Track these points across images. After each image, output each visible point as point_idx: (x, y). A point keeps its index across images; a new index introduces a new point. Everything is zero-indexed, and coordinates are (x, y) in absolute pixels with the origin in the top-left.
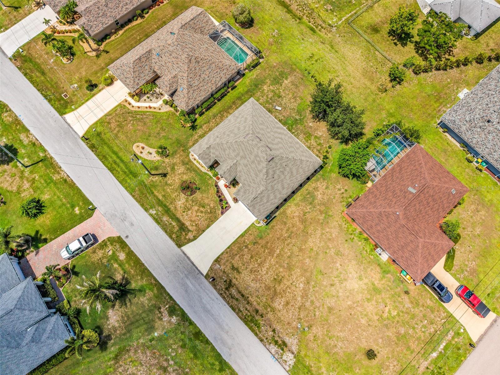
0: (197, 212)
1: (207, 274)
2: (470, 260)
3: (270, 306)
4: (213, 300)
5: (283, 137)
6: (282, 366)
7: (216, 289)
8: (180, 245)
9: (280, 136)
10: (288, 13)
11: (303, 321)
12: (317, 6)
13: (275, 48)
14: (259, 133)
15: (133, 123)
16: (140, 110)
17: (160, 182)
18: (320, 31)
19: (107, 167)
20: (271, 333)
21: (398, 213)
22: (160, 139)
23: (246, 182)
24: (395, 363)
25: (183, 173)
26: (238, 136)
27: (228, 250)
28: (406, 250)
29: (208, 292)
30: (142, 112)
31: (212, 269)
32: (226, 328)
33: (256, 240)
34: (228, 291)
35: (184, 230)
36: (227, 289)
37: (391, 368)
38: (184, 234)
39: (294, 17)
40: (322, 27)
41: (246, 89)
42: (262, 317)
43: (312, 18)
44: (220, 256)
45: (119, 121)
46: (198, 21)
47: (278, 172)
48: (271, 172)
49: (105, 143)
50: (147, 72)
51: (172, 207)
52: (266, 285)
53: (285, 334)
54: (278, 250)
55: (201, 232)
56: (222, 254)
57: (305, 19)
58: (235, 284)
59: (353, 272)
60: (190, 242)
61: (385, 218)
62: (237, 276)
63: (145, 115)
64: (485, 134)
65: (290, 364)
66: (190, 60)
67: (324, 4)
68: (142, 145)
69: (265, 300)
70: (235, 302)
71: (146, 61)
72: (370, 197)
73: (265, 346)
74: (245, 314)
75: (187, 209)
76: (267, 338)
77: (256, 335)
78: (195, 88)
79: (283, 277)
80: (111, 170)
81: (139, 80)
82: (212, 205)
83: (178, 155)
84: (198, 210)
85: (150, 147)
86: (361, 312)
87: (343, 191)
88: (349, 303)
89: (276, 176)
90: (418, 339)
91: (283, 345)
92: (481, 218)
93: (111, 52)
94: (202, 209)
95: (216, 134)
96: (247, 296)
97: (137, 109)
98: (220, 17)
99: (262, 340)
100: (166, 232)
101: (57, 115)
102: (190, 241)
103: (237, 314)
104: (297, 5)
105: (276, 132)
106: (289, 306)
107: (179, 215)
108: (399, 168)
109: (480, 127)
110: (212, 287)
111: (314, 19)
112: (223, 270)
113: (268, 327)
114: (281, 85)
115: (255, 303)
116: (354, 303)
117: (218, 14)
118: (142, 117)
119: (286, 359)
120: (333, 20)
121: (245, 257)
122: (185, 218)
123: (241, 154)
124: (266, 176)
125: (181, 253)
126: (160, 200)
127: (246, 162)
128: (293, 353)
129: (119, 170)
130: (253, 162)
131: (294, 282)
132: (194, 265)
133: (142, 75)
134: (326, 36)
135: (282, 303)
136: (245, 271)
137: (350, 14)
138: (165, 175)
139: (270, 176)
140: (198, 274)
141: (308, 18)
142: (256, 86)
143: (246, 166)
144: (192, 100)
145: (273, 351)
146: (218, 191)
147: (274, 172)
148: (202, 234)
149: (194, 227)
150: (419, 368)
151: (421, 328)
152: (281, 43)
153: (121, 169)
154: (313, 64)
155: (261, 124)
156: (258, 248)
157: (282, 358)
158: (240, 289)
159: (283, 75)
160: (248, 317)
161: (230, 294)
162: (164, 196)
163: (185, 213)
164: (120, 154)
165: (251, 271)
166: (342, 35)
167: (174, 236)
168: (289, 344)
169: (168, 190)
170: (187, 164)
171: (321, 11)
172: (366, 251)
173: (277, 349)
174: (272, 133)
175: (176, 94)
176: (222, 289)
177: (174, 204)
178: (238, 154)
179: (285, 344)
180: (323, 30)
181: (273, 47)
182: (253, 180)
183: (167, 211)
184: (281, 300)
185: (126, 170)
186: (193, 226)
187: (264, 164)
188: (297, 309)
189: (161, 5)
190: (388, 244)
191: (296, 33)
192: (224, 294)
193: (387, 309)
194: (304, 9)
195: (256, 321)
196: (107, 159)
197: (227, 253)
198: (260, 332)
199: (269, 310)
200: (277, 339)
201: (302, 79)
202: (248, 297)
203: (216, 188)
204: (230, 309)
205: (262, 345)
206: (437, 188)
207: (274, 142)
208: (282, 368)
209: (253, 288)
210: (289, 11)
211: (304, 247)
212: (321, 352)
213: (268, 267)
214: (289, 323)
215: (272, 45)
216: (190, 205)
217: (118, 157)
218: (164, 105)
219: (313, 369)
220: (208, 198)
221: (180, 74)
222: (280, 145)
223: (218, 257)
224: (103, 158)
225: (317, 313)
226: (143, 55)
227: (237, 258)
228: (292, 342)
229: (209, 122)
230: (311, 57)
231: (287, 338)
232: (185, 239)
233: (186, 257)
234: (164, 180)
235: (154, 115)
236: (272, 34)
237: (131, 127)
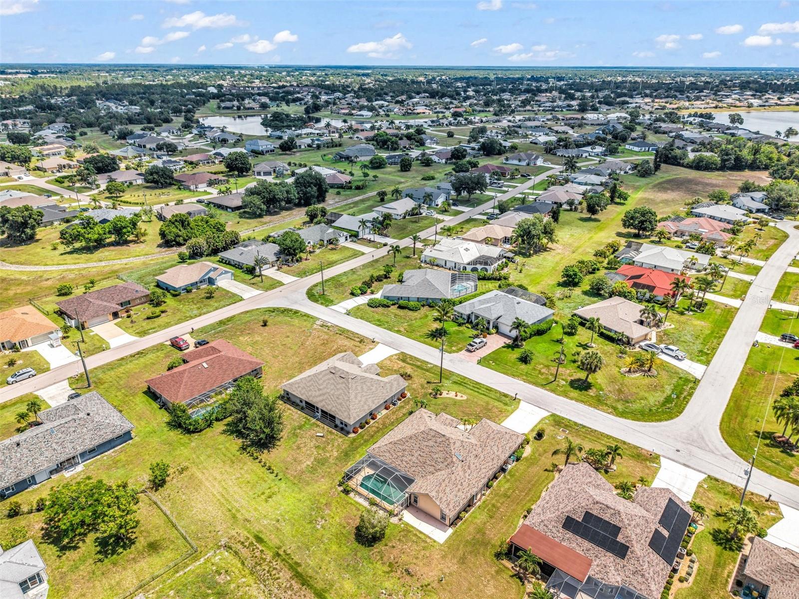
3: (331, 336)
8: (402, 353)
10: (296, 563)
12: (243, 580)
13: (321, 500)
15: (476, 412)
18: (247, 539)
20: (331, 329)
22: (443, 403)
25: (412, 384)
27: (364, 353)
35: (401, 359)
36: (363, 340)
39: (286, 557)
40: (243, 543)
42: (336, 333)
43: (256, 557)
44: (370, 350)
45: (491, 412)
49: (496, 399)
51: (415, 368)
52: (334, 342)
54: (324, 355)
57: (269, 556)
62: (356, 344)
65: (318, 321)
67: (229, 582)
68: (459, 398)
69: (335, 338)
70: (356, 336)
72: (242, 369)
73: (334, 324)
74: (349, 333)
75: (403, 368)
76: (333, 327)
77: (340, 327)
80: (478, 383)
83: (420, 394)
84: (393, 368)
85: (450, 398)
91: (323, 326)
98: (408, 531)
99: (337, 326)
100: (415, 357)
101: (559, 414)
102: (395, 355)
103: (354, 332)
104: (278, 578)
106: (317, 336)
107: (408, 365)
111: (253, 557)
112: (367, 346)
114: (315, 459)
115: (342, 337)
117: (414, 538)
118: (469, 417)
119: (321, 322)
120: (223, 558)
122: (402, 364)
125: (399, 350)
126: (427, 371)
128: (316, 324)
129: (472, 384)
131: (313, 344)
132: (388, 346)
134: (239, 531)
136: (350, 346)
137: (187, 570)
140: (385, 343)
141: (264, 557)
145: (329, 323)
148: (387, 358)
152: (312, 509)
153: (470, 386)
154: (269, 488)
157: (324, 322)
158: (353, 340)
159: (313, 470)
161: (360, 338)
162: (425, 373)
166: (214, 534)
167: (408, 356)
169: (422, 376)
171: (237, 571)
174: (328, 391)
176: (366, 339)
180: (242, 540)
181: (324, 502)
183: (418, 367)
184: (323, 338)
185: (464, 384)
186: (395, 361)
188: (312, 336)
191: (287, 528)
194: (268, 572)
195: (341, 332)
196: (487, 389)
200: (327, 327)
201: (287, 468)
202: (347, 338)
204: (359, 334)
207: (327, 381)
208: (323, 319)
209: (344, 341)
210: (294, 567)
212: (297, 325)
214: (318, 332)
215: (326, 504)
216: (401, 370)
217: (477, 392)
219: (304, 321)
222: (321, 382)
225: (298, 335)
227: (357, 350)
228: (316, 327)
230: (270, 497)
231: (319, 328)
232: (399, 356)
233: (395, 348)
234: (428, 380)
236: (326, 520)
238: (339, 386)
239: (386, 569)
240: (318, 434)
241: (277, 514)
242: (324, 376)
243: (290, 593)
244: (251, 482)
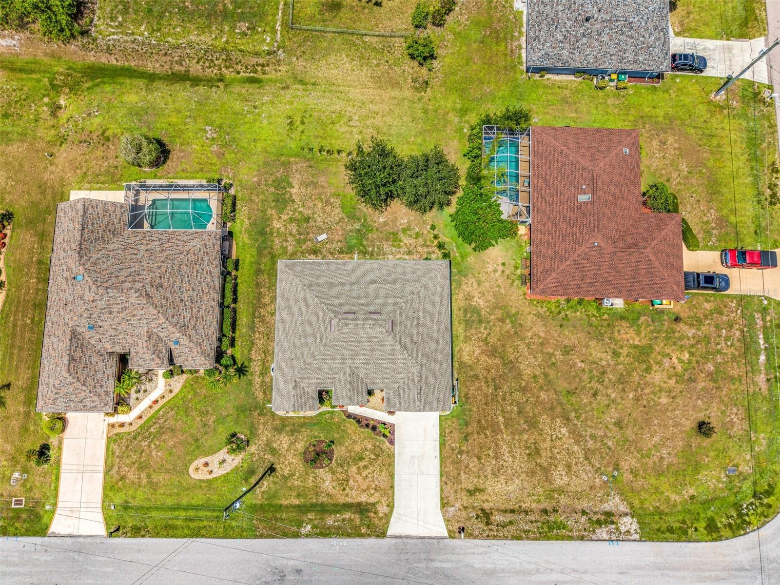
0: (360, 473)
1: (449, 531)
2: (706, 211)
3: (553, 491)
4: (486, 553)
5: (371, 276)
6: (629, 540)
7: (475, 537)
8: (382, 533)
9: (368, 279)
10: (197, 85)
11: (603, 468)
12: (224, 39)
13: (233, 155)
14: (341, 305)
15: (155, 445)
16: (145, 419)
17: (275, 483)
18: (264, 73)
19: (185, 536)
20: (583, 519)
21: (596, 244)
22: (215, 430)
23: (386, 381)
24: (734, 410)
25: (292, 443)
26: (319, 335)
27: (444, 479)
28: (641, 278)
29: (470, 551)
30: (150, 419)
31: (448, 521)
32: (532, 567)
33: (463, 433)
34: (492, 524)
35: (368, 511)
36: (487, 524)
37: (735, 420)
38: (372, 515)
39: (210, 84)
40: (263, 66)
41: (254, 251)
42: (557, 511)
43: (237, 64)
44: (441, 496)
45: (134, 463)
46: (93, 224)
47: (413, 331)
48: (406, 340)
49: (147, 509)
50: (101, 364)
51: (323, 499)
52: (527, 473)
53: (598, 503)
54: (500, 418)
55: (390, 492)
56: (442, 490)
57: (228, 74)
58: (491, 509)
59: (603, 355)
60: (391, 516)
61: (586, 263)
62: (484, 498)
63: (159, 419)
64: (596, 40)
65: (636, 530)
66: (147, 295)
67: (233, 28)
68: (200, 462)
69: (540, 490)
70: (511, 528)
71: (83, 352)
72: (544, 250)
73: (592, 540)
74: (536, 530)
75: (343, 483)
76: (585, 529)
77: (571, 538)
78: (193, 322)
79: (535, 443)
80: (196, 534)
81: (101, 386)
82: (369, 446)
83: (261, 427)
84: (359, 468)
85: (213, 454)
86: (653, 393)
87: (500, 268)
88: (631, 396)
89: (417, 339)
90: (734, 359)
91: (609, 518)
92: (675, 149)
93: (12, 379)
94: (362, 464)
95: (286, 356)
96: (518, 506)
97: (140, 422)
98: (112, 180)
99: (582, 538)
100: (349, 536)
101: (38, 540)
102: (388, 516)
103: (528, 538)
104: (198, 62)
105: (358, 279)
106: (574, 468)
107: (342, 500)
108: (541, 181)
109: (584, 35)
110: (470, 540)
111: (240, 62)
112: (462, 507)
113: (574, 515)
114: (293, 201)
115: (534, 505)
116: (636, 390)
117: (103, 179)
118: (158, 425)
119: (626, 529)
120: (266, 42)
121: (471, 465)
122: (354, 495)
123: (347, 353)
124: (405, 352)
125: (394, 541)
126: (299, 506)
127: (362, 358)
128: (626, 514)
129: (205, 523)
130: (372, 350)
131: (552, 435)
132: (424, 538)
133: (99, 376)
134: (279, 74)
135: (564, 473)
136: (488, 483)
137: (280, 12)
138: (272, 469)
139: (411, 346)
140: (438, 543)
141: (231, 70)
142: (262, 233)
143: (367, 362)
144: (205, 342)
145: (605, 536)
146: (358, 420)
147: (410, 335)
148: (393, 493)
149: (375, 495)
150: (760, 389)
151: (726, 344)
152: (234, 140)
153: (207, 517)
154: (303, 132)
155: (330, 288)
156: (474, 440)
157: (621, 533)
158: (503, 508)
159: (281, 185)
160: (542, 528)
161: (497, 526)
162: (298, 496)
163: (347, 489)
164: (185, 502)
165: (494, 474)
166: (298, 53)
167: (363, 531)
168: (614, 510)
169: (296, 483)
170: (284, 426)
171: (239, 41)
172: (594, 316)
173: (607, 529)
174: (355, 287)
175: (174, 355)
176: (483, 530)
177: (323, 493)
178: (343, 359)
179: (609, 514)
180: (267, 68)
181: (227, 156)
182: (394, 370)
183: (323, 509)
184: (559, 471)
185: (215, 514)
186: (372, 495)
187: (390, 340)
188: (585, 462)
189: (6, 240)
190: (615, 288)
191: (237, 106)
192: (492, 533)
193: (675, 360)
194: (212, 61)
195: (555, 523)
196: (174, 527)
197: (446, 483)
198: (571, 531)
199: (556, 496)
200: (595, 518)
201: (310, 167)
202: (520, 507)
203: (352, 420)
204: (515, 542)
205: (587, 542)
206: (607, 167)
207: (371, 297)
208: (632, 543)
209: (514, 491)
210: (196, 81)
211: (524, 384)
212: (653, 481)
213: (507, 450)
214: (591, 488)
215: (223, 155)
216: (342, 473)
217: (186, 509)
218: (172, 381)
219: (662, 508)
220: (355, 442)
221: (153, 324)
222: (382, 293)
223: (442, 499)
224: (168, 530)
225: (610, 444)
226: (70, 350)
227: (463, 476)
228: (615, 503)
229: (253, 344)
230: (291, 123)
231: (606, 505)
232: (380, 519)
233: (404, 540)
234: (277, 477)
235: (172, 406)
236: (207, 139)
237: (159, 454)
238: (343, 298)
239: (109, 133)
243: (176, 58)
244: (331, 126)
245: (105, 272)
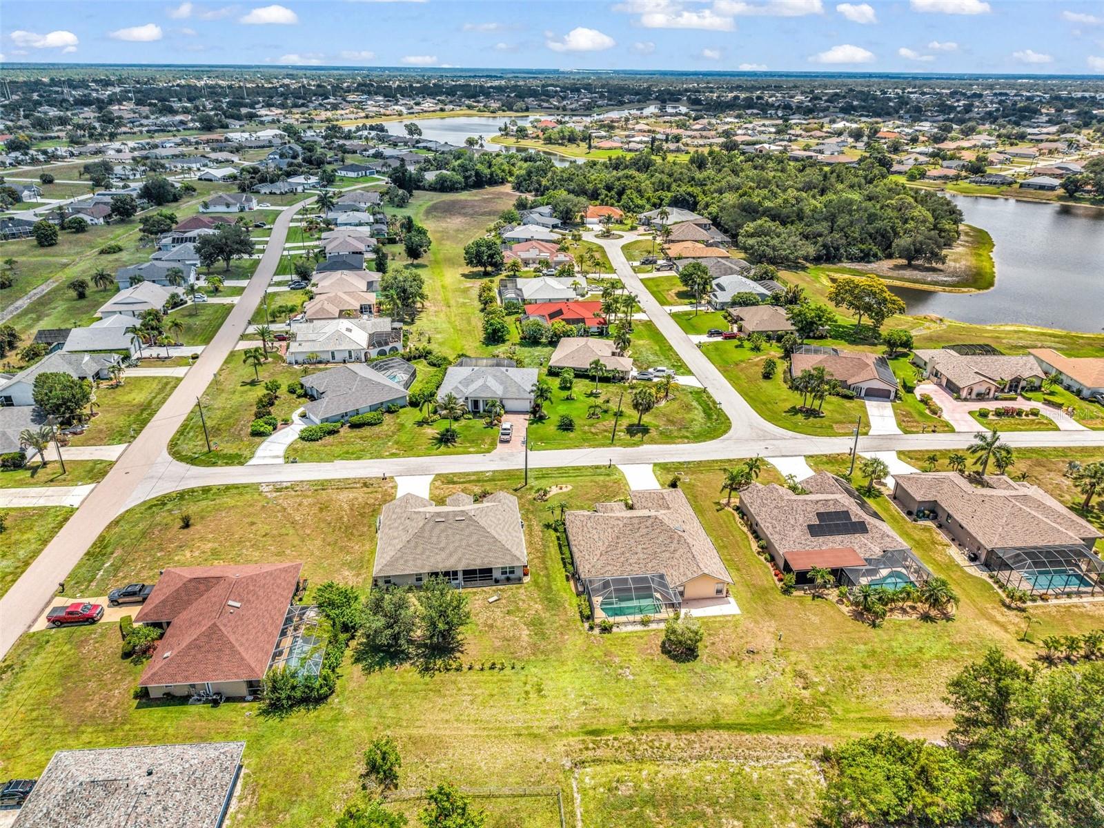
4: (369, 473)
5: (443, 555)
6: (269, 483)
7: (375, 478)
8: (439, 475)
10: (660, 721)
11: (275, 506)
12: (644, 773)
13: (596, 654)
14: (468, 526)
18: (584, 741)
19: (565, 467)
20: (297, 488)
31: (393, 482)
34: (363, 483)
35: (448, 482)
36: (366, 483)
38: (445, 481)
39: (645, 724)
40: (587, 749)
41: (554, 588)
42: (315, 490)
43: (620, 747)
49: (594, 475)
51: (479, 484)
52: (332, 501)
53: (284, 494)
55: (433, 488)
56: (395, 491)
57: (629, 737)
58: (362, 488)
60: (433, 481)
62: (366, 491)
65: (262, 487)
68: (566, 490)
69: (324, 496)
70: (349, 482)
73: (295, 481)
74: (332, 483)
75: (465, 489)
76: (298, 485)
77: (309, 481)
79: (322, 512)
80: (559, 468)
83: (526, 505)
85: (558, 494)
86: (217, 539)
88: (236, 536)
90: (135, 561)
91: (279, 490)
96: (343, 490)
100: (460, 473)
101: (656, 461)
102: (435, 481)
103: (339, 479)
104: (669, 745)
105: (456, 550)
106: (296, 505)
107: (465, 484)
111: (617, 750)
112: (383, 487)
113: (303, 489)
114: (525, 624)
115: (331, 491)
116: (231, 539)
117: (717, 625)
119: (269, 487)
120: (589, 775)
121: (373, 501)
122: (458, 486)
125: (431, 473)
126: (495, 481)
128: (266, 492)
129: (554, 472)
131: (308, 516)
132: (411, 475)
134: (565, 742)
135: (304, 503)
136: (362, 496)
137: (579, 817)
138: (515, 491)
140: (401, 474)
141: (625, 741)
145: (285, 483)
149: (443, 487)
152: (600, 668)
154: (525, 683)
155: (479, 541)
156: (369, 509)
157: (273, 485)
158: (354, 489)
159: (540, 636)
160: (328, 483)
161: (359, 482)
162: (496, 484)
163: (462, 488)
164: (571, 478)
165: (356, 499)
166: (544, 766)
167: (451, 475)
168: (274, 493)
169: (498, 488)
171: (624, 773)
173: (282, 486)
174: (457, 544)
176: (369, 480)
180: (581, 746)
181: (601, 654)
183: (478, 481)
184: (308, 503)
185: (550, 475)
186: (445, 487)
188: (287, 507)
191: (604, 702)
192: (363, 480)
194: (651, 747)
195: (318, 486)
196: (574, 470)
197: (393, 493)
198: (308, 484)
199: (313, 495)
200: (289, 489)
201: (512, 653)
202: (341, 490)
204: (349, 478)
205: (299, 480)
207: (443, 535)
209: (343, 494)
210: (664, 725)
213: (344, 508)
214: (287, 499)
215: (606, 655)
217: (569, 476)
219: (239, 495)
222: (434, 539)
223: (396, 488)
224: (578, 468)
227: (380, 497)
228: (272, 495)
229: (543, 538)
230: (540, 691)
231: (279, 494)
232: (440, 480)
233: (423, 474)
236: (628, 667)
237: (595, 492)
238: (467, 532)
239: (734, 663)
240: (491, 600)
241: (574, 700)
242: (431, 531)
243: (697, 745)
244: (494, 693)
245: (659, 531)
